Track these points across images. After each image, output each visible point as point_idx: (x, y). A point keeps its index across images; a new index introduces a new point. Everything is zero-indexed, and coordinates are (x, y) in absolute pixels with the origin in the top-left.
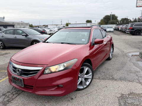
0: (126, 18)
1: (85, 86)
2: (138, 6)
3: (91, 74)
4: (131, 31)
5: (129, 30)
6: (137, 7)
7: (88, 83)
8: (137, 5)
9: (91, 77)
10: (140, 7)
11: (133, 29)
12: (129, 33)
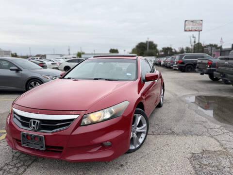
0: (169, 47)
1: (138, 146)
2: (188, 30)
3: (145, 125)
4: (180, 66)
5: (176, 64)
6: (186, 31)
7: (141, 140)
8: (186, 29)
9: (145, 131)
10: (190, 31)
11: (183, 63)
12: (177, 69)
